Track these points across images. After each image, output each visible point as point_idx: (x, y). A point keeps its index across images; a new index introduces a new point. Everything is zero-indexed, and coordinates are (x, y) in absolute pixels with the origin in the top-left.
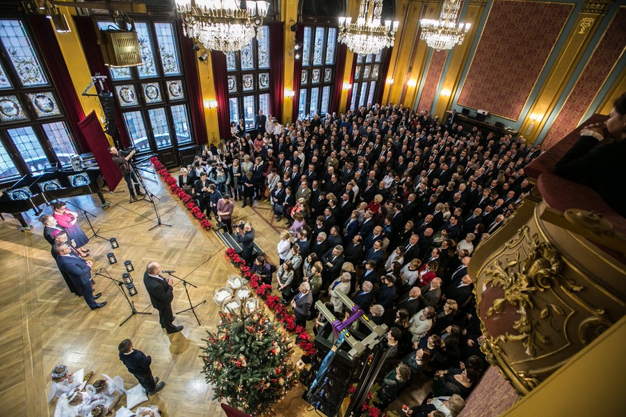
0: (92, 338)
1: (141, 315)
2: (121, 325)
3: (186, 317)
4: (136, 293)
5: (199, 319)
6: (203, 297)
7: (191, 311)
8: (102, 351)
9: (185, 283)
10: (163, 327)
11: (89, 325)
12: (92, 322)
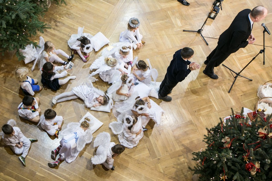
0: (163, 20)
1: (201, 38)
2: (184, 31)
3: (227, 75)
4: (213, 18)
5: (233, 87)
6: (253, 75)
7: (235, 75)
8: (160, 35)
9: (262, 51)
10: (206, 62)
11: (168, 9)
12: (172, 8)
